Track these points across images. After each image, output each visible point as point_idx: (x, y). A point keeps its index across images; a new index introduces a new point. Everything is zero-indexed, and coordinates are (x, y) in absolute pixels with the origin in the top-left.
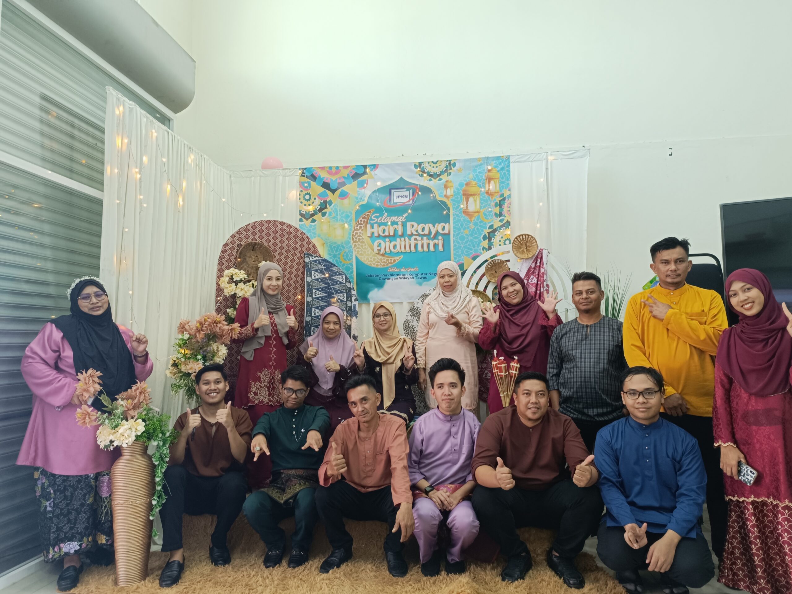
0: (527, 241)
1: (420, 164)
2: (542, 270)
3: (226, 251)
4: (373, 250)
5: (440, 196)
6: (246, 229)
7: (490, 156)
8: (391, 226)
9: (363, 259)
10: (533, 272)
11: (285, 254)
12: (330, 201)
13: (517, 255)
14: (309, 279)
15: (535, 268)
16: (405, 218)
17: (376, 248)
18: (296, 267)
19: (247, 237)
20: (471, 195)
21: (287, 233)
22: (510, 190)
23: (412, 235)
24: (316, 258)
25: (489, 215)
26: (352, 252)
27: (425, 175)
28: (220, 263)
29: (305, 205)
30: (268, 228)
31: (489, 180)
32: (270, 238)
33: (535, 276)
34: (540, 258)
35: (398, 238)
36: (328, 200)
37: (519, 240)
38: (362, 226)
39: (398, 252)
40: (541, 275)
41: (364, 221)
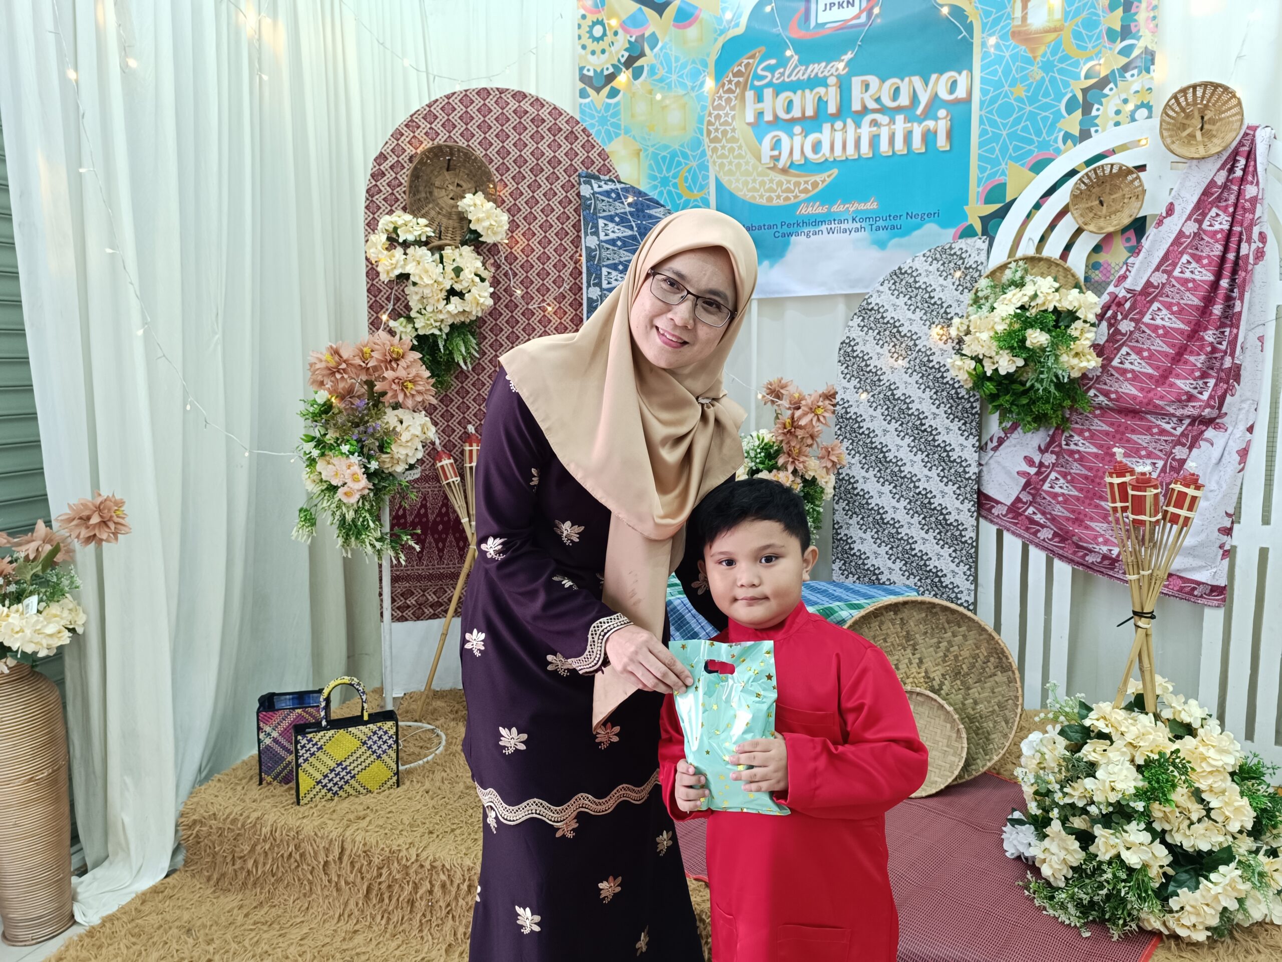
0: (1206, 106)
2: (1250, 191)
3: (383, 174)
4: (758, 159)
6: (429, 115)
8: (807, 91)
9: (733, 185)
10: (1219, 199)
11: (530, 178)
12: (653, 34)
13: (1173, 147)
14: (591, 241)
15: (1225, 187)
16: (849, 62)
17: (767, 154)
18: (558, 210)
19: (432, 134)
21: (532, 120)
23: (865, 110)
24: (611, 186)
25: (1090, 38)
26: (707, 169)
28: (372, 207)
29: (593, 53)
30: (485, 111)
32: (490, 135)
33: (1225, 210)
34: (1245, 154)
35: (826, 122)
36: (647, 34)
37: (1184, 104)
38: (731, 96)
39: (826, 160)
40: (1247, 205)
41: (738, 84)
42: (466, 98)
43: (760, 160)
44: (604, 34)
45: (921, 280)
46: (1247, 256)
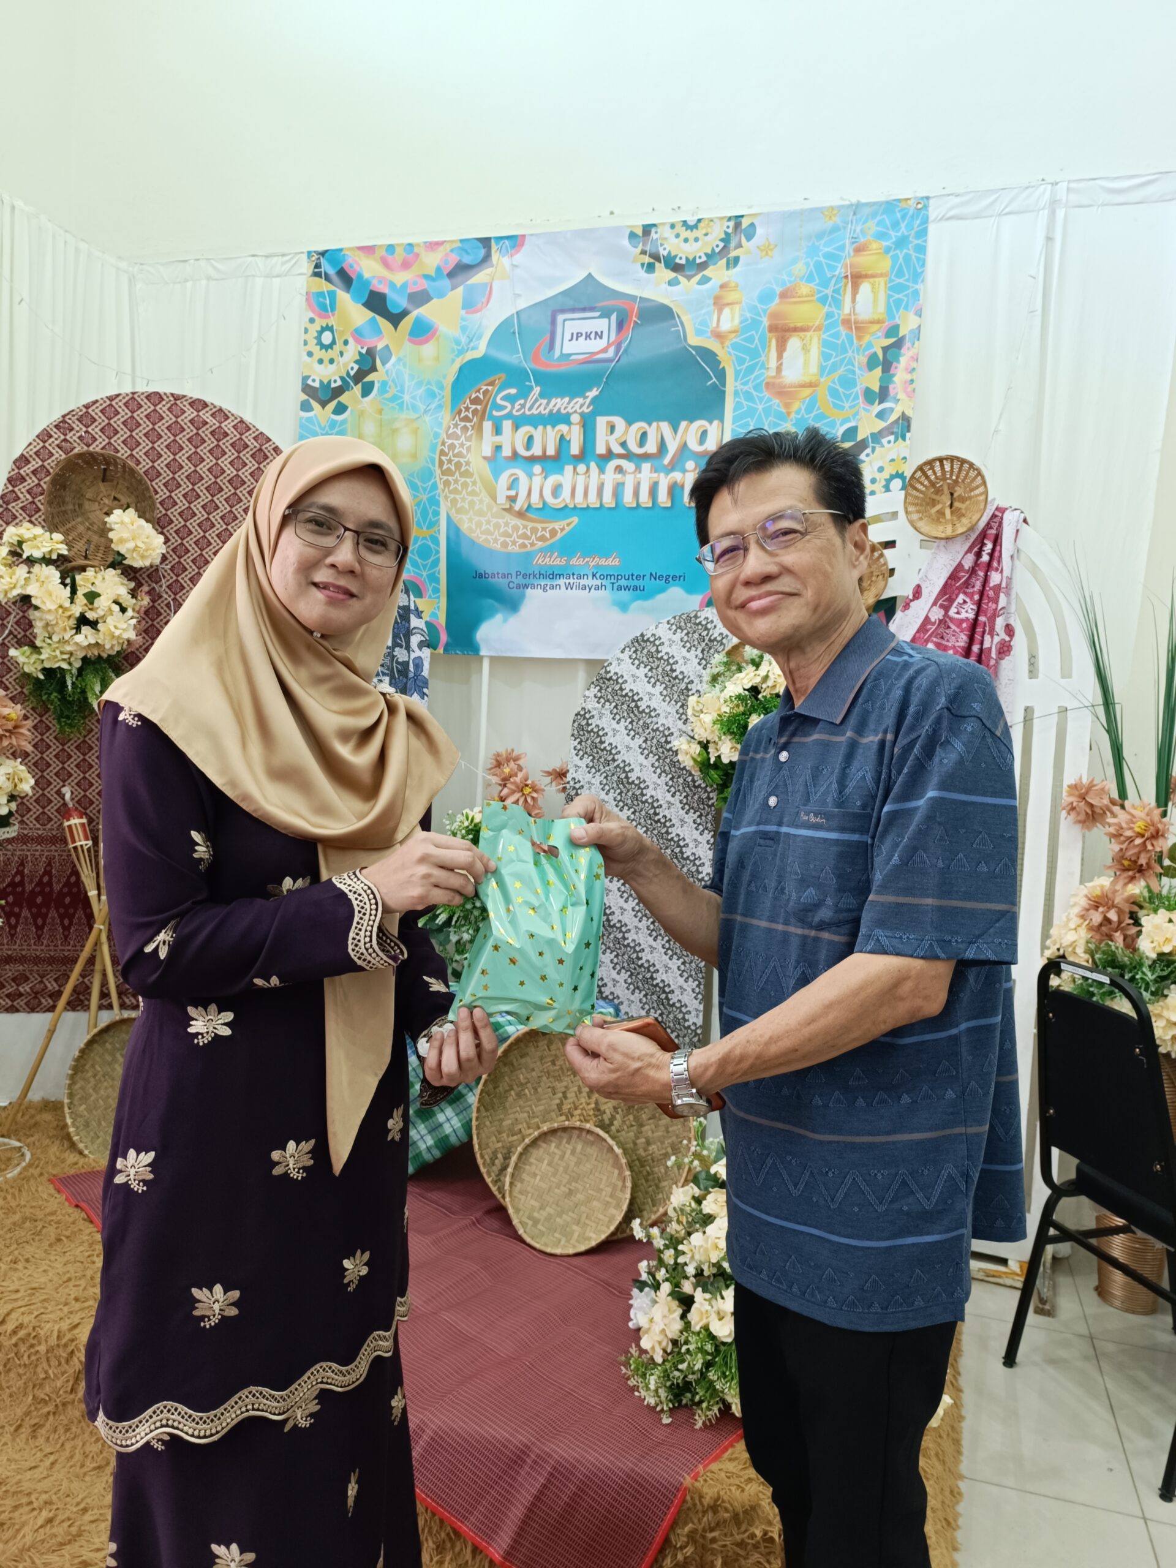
0: (956, 482)
1: (647, 230)
2: (995, 578)
4: (494, 498)
5: (699, 333)
7: (863, 201)
8: (549, 428)
9: (466, 525)
10: (967, 584)
12: (387, 346)
13: (920, 524)
15: (973, 571)
16: (594, 400)
17: (502, 493)
19: (87, 439)
20: (795, 330)
21: (213, 433)
22: (919, 313)
23: (609, 455)
25: (848, 397)
26: (438, 504)
27: (660, 267)
28: (6, 516)
29: (321, 361)
31: (856, 278)
32: (160, 446)
33: (971, 596)
34: (993, 538)
35: (568, 464)
36: (380, 346)
37: (933, 477)
38: (468, 424)
39: (566, 506)
40: (991, 593)
41: (475, 412)
42: (133, 401)
43: (495, 501)
44: (334, 342)
45: (664, 649)
46: (990, 649)
